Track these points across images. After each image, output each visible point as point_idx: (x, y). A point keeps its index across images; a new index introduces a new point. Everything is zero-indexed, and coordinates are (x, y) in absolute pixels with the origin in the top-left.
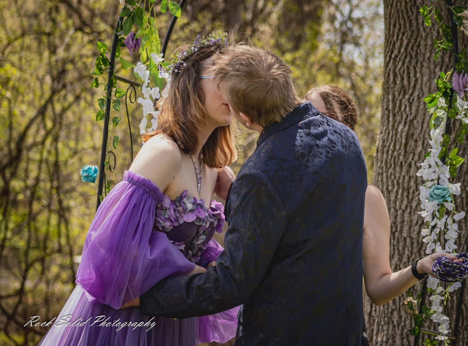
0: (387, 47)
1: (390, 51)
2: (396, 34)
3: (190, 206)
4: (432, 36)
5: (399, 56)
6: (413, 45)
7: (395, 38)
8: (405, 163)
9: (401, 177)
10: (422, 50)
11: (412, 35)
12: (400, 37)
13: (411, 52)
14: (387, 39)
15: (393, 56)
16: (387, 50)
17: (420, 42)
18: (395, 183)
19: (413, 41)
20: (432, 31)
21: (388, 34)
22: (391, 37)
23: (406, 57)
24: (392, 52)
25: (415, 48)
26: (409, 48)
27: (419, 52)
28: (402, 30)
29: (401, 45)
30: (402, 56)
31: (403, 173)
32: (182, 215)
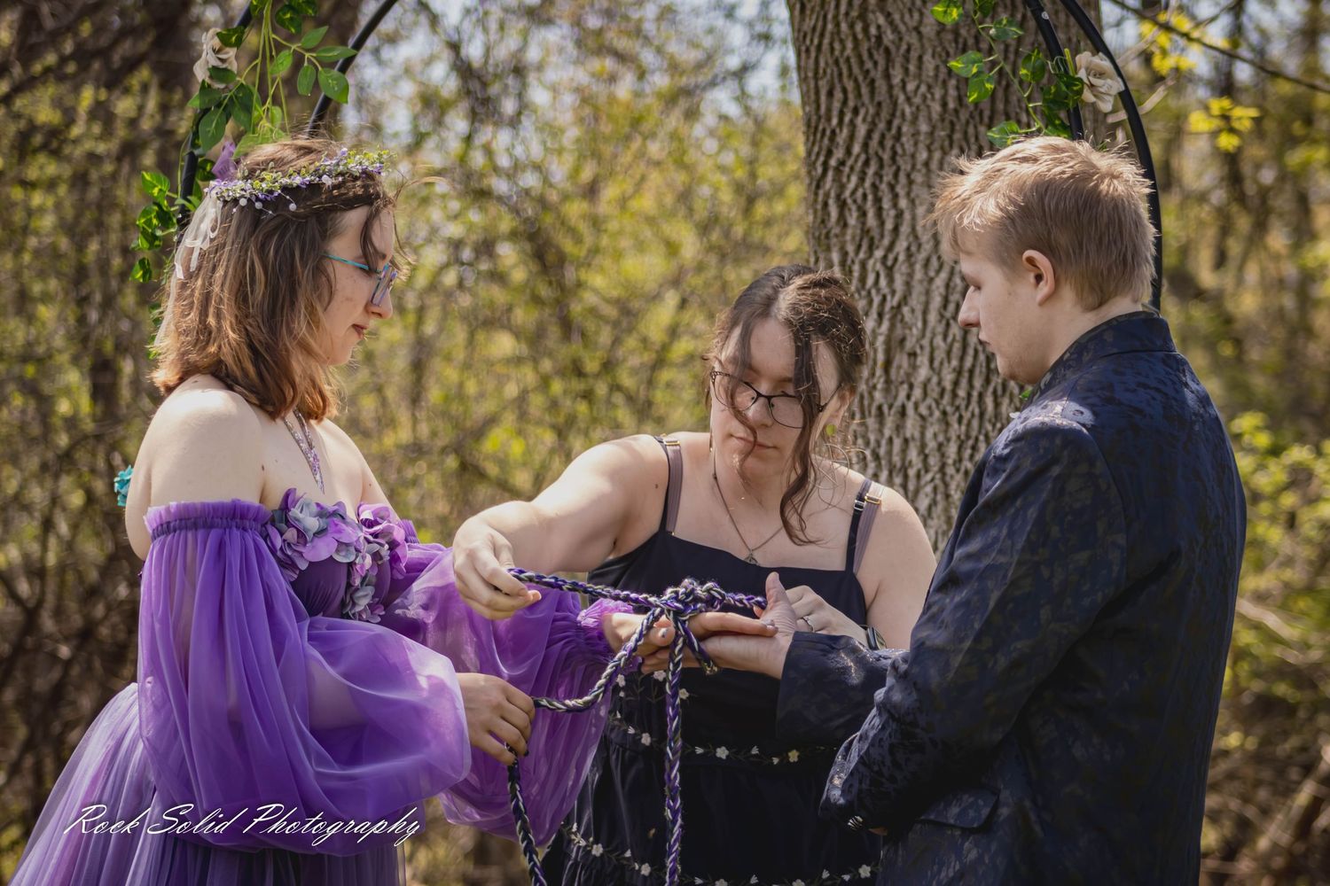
0: (813, 144)
1: (824, 152)
2: (835, 113)
3: (312, 523)
4: (930, 113)
5: (849, 163)
6: (883, 136)
7: (835, 121)
8: (890, 407)
10: (907, 146)
11: (878, 114)
12: (847, 119)
13: (880, 152)
14: (813, 124)
15: (833, 162)
16: (816, 149)
17: (899, 129)
18: (869, 457)
19: (882, 126)
20: (929, 102)
21: (813, 112)
22: (823, 120)
23: (867, 163)
24: (829, 153)
25: (889, 143)
26: (874, 143)
27: (899, 151)
28: (851, 103)
29: (852, 137)
30: (856, 161)
31: (887, 433)
32: (300, 549)
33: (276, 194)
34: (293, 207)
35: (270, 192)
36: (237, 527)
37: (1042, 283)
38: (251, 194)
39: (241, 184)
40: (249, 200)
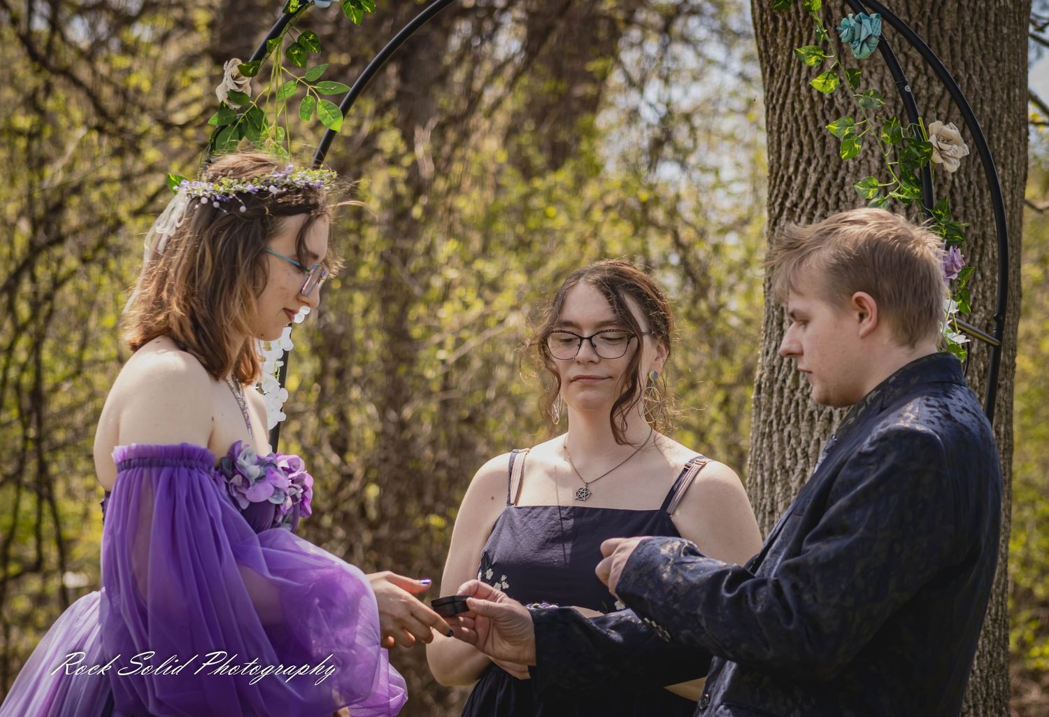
0: (774, 187)
1: (781, 195)
2: (792, 162)
3: (255, 471)
4: (869, 167)
5: (801, 205)
6: (830, 184)
7: (791, 169)
8: (820, 413)
9: (812, 443)
10: (848, 194)
11: (827, 165)
12: (801, 168)
13: (826, 198)
14: (774, 171)
15: (788, 204)
16: (776, 192)
17: (843, 179)
18: (799, 455)
19: (829, 176)
20: (869, 158)
21: (775, 161)
22: (782, 168)
23: (815, 206)
24: (786, 196)
25: (834, 191)
26: (822, 189)
27: (842, 198)
28: (805, 155)
29: (804, 183)
30: (807, 204)
31: (816, 435)
32: (244, 491)
33: (231, 197)
34: (243, 209)
35: (227, 195)
36: (185, 466)
37: (865, 320)
38: (211, 195)
39: (205, 185)
40: (209, 199)
